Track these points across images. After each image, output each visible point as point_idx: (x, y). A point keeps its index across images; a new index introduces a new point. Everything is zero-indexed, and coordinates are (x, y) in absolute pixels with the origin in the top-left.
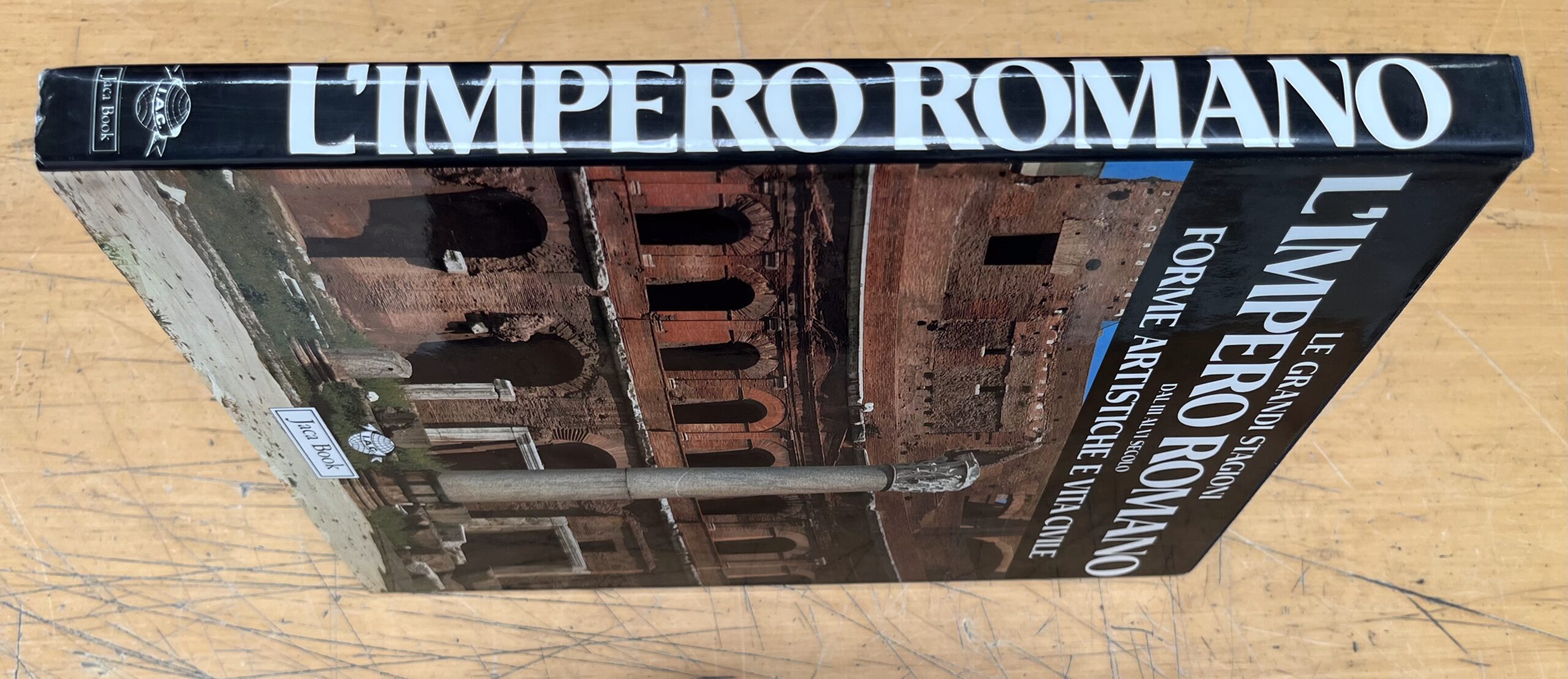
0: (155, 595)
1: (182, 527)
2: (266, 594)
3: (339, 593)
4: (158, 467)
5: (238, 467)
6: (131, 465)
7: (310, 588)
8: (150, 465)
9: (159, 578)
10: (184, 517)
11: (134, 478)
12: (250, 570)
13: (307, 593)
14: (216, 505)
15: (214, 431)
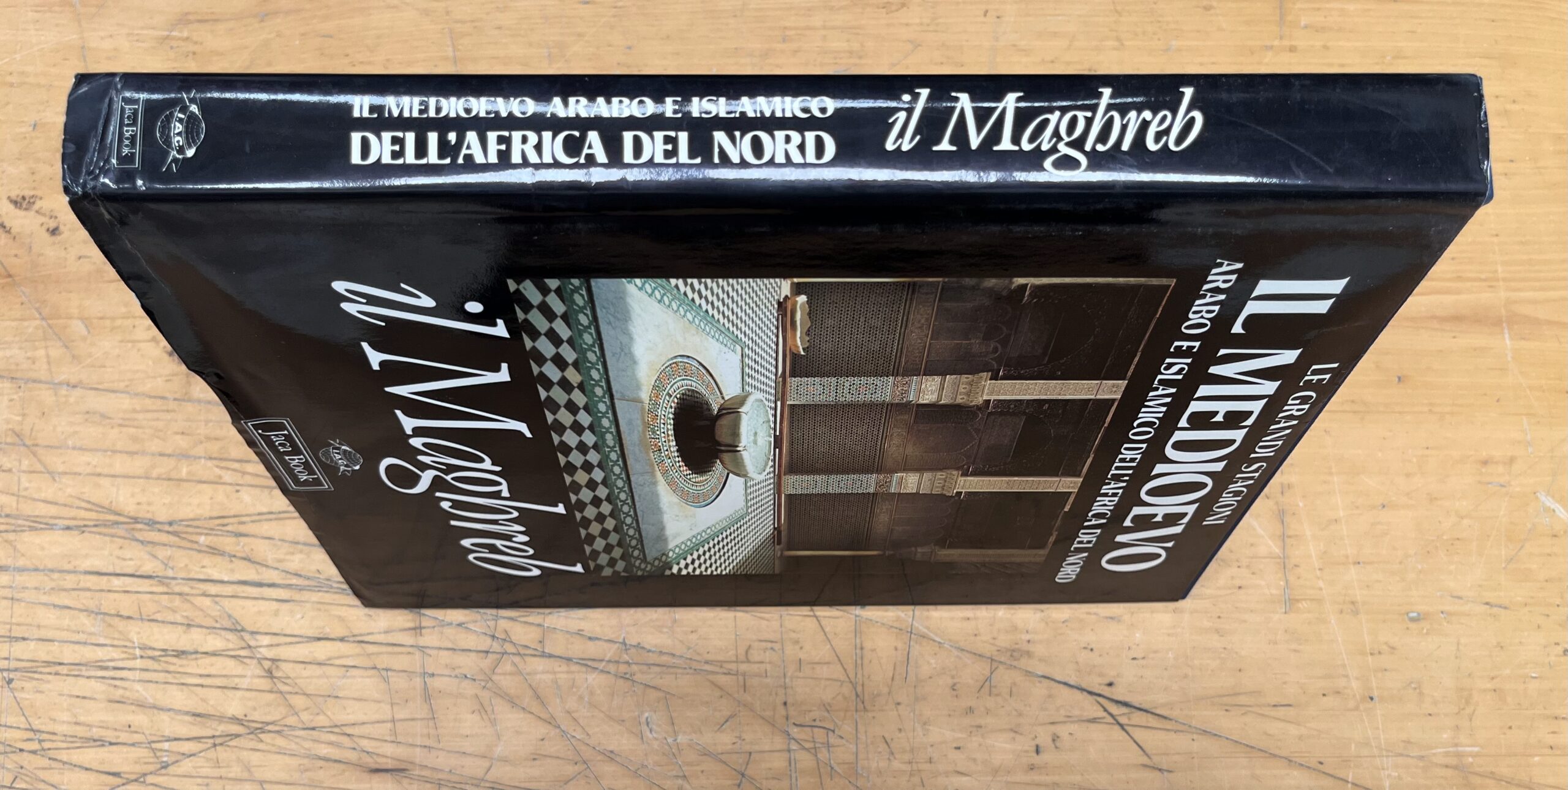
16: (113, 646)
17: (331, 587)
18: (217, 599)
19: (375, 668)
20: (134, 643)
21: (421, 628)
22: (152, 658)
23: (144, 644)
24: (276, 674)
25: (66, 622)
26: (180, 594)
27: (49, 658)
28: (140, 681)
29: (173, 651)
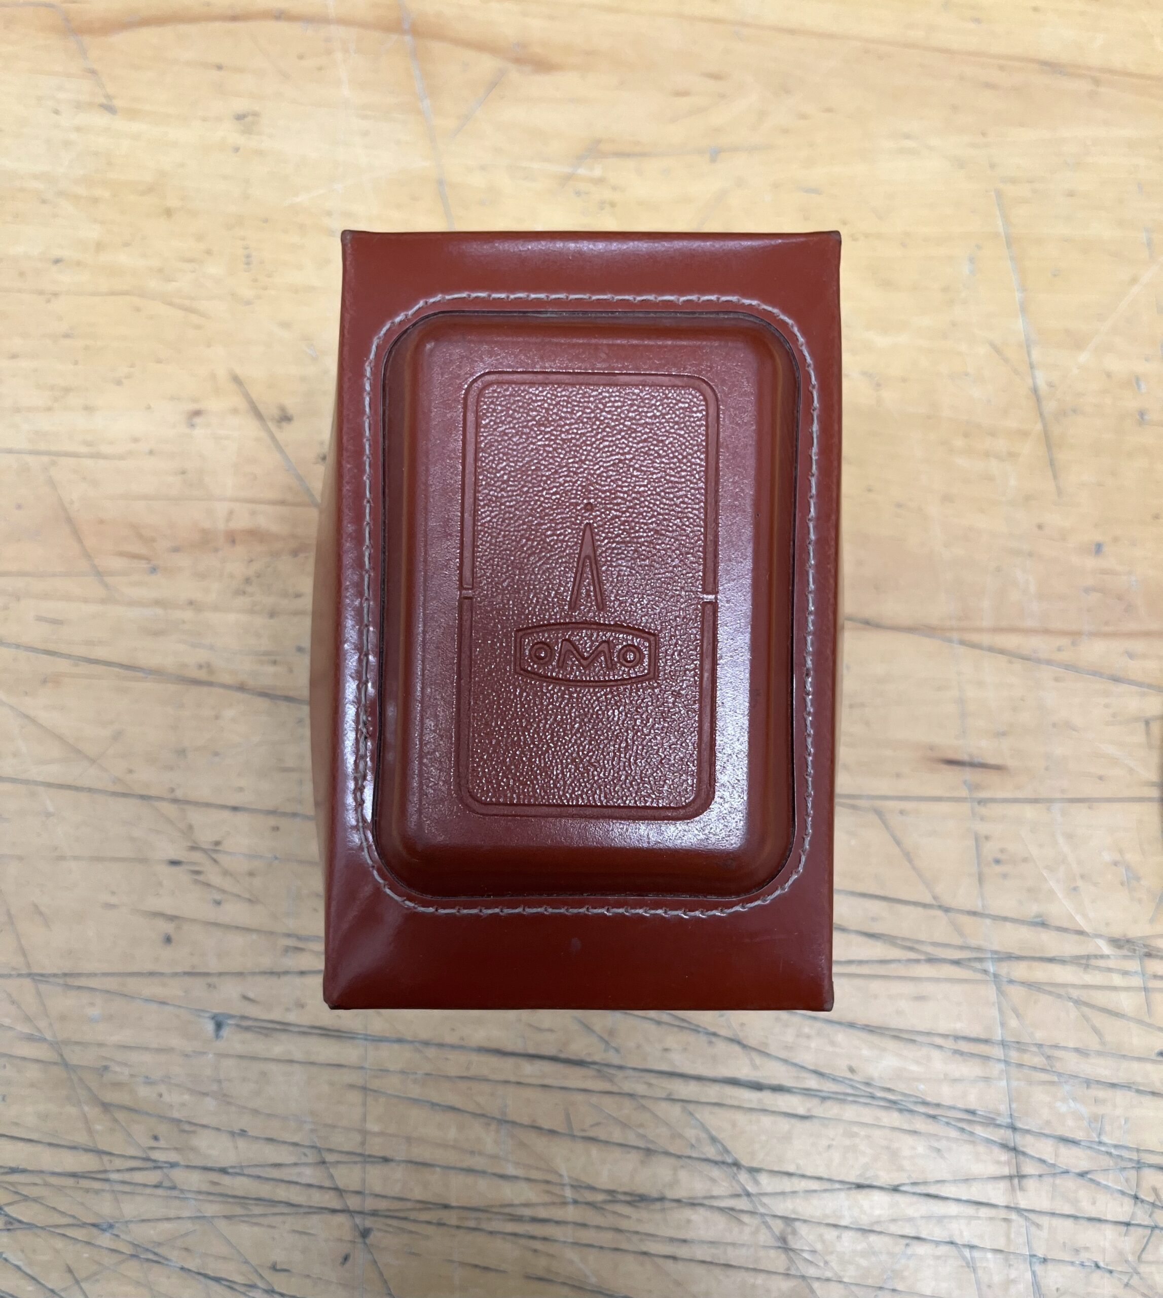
0: (63, 1204)
1: (117, 1085)
2: (247, 1216)
3: (368, 1222)
4: (79, 975)
5: (209, 985)
6: (36, 970)
7: (322, 1210)
8: (66, 971)
9: (74, 1175)
10: (117, 1069)
11: (39, 994)
12: (223, 1171)
13: (315, 1219)
14: (170, 1050)
15: (172, 918)
16: (528, 1180)
17: (873, 1097)
18: (691, 1107)
19: (952, 1243)
20: (561, 1176)
21: (1022, 1177)
22: (591, 1205)
23: (577, 1180)
24: (793, 1243)
25: (452, 1134)
26: (631, 1096)
27: (428, 1196)
28: (575, 1244)
29: (625, 1193)
